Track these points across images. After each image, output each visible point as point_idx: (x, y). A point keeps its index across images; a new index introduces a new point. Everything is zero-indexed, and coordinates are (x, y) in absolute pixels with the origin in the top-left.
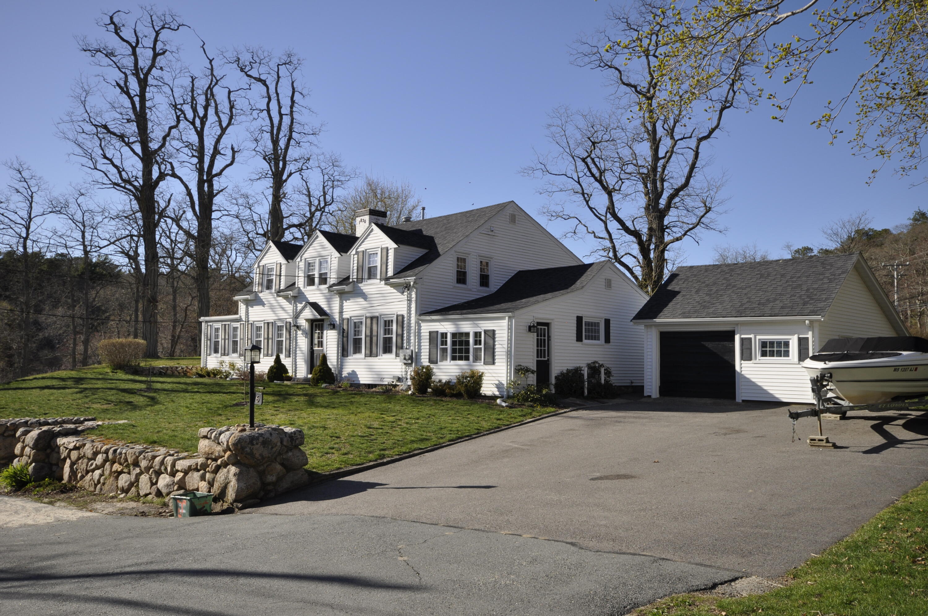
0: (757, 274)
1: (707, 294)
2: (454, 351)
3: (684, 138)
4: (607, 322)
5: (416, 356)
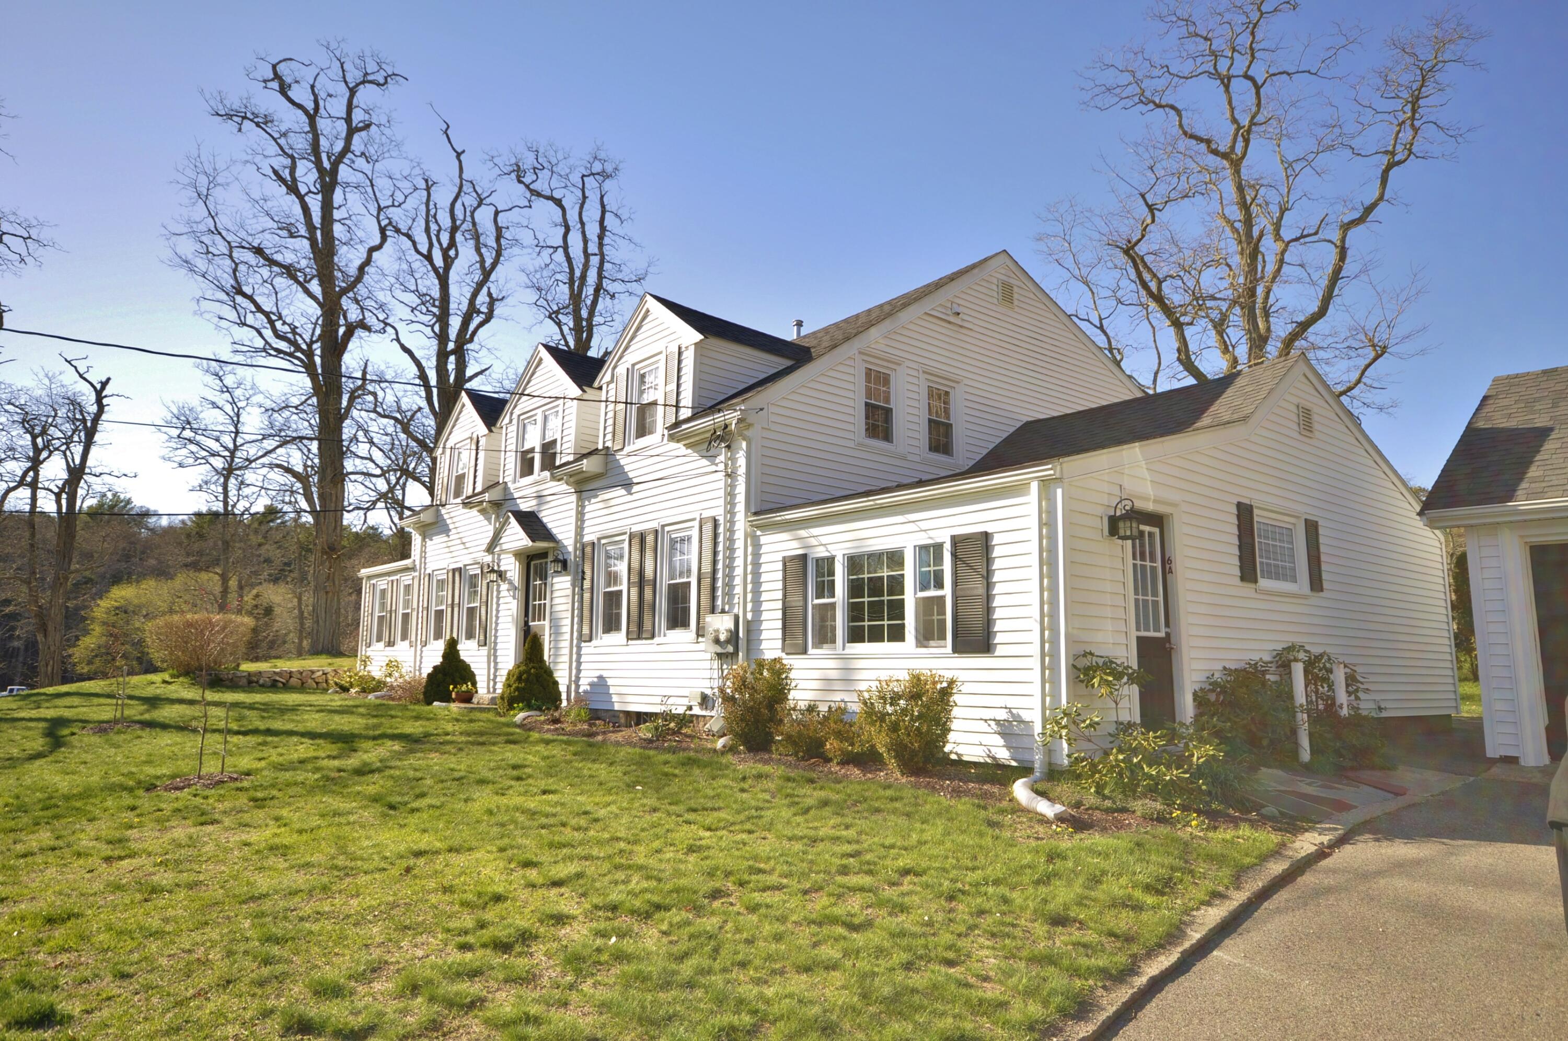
2: (855, 612)
3: (1303, 236)
4: (1312, 528)
5: (748, 632)
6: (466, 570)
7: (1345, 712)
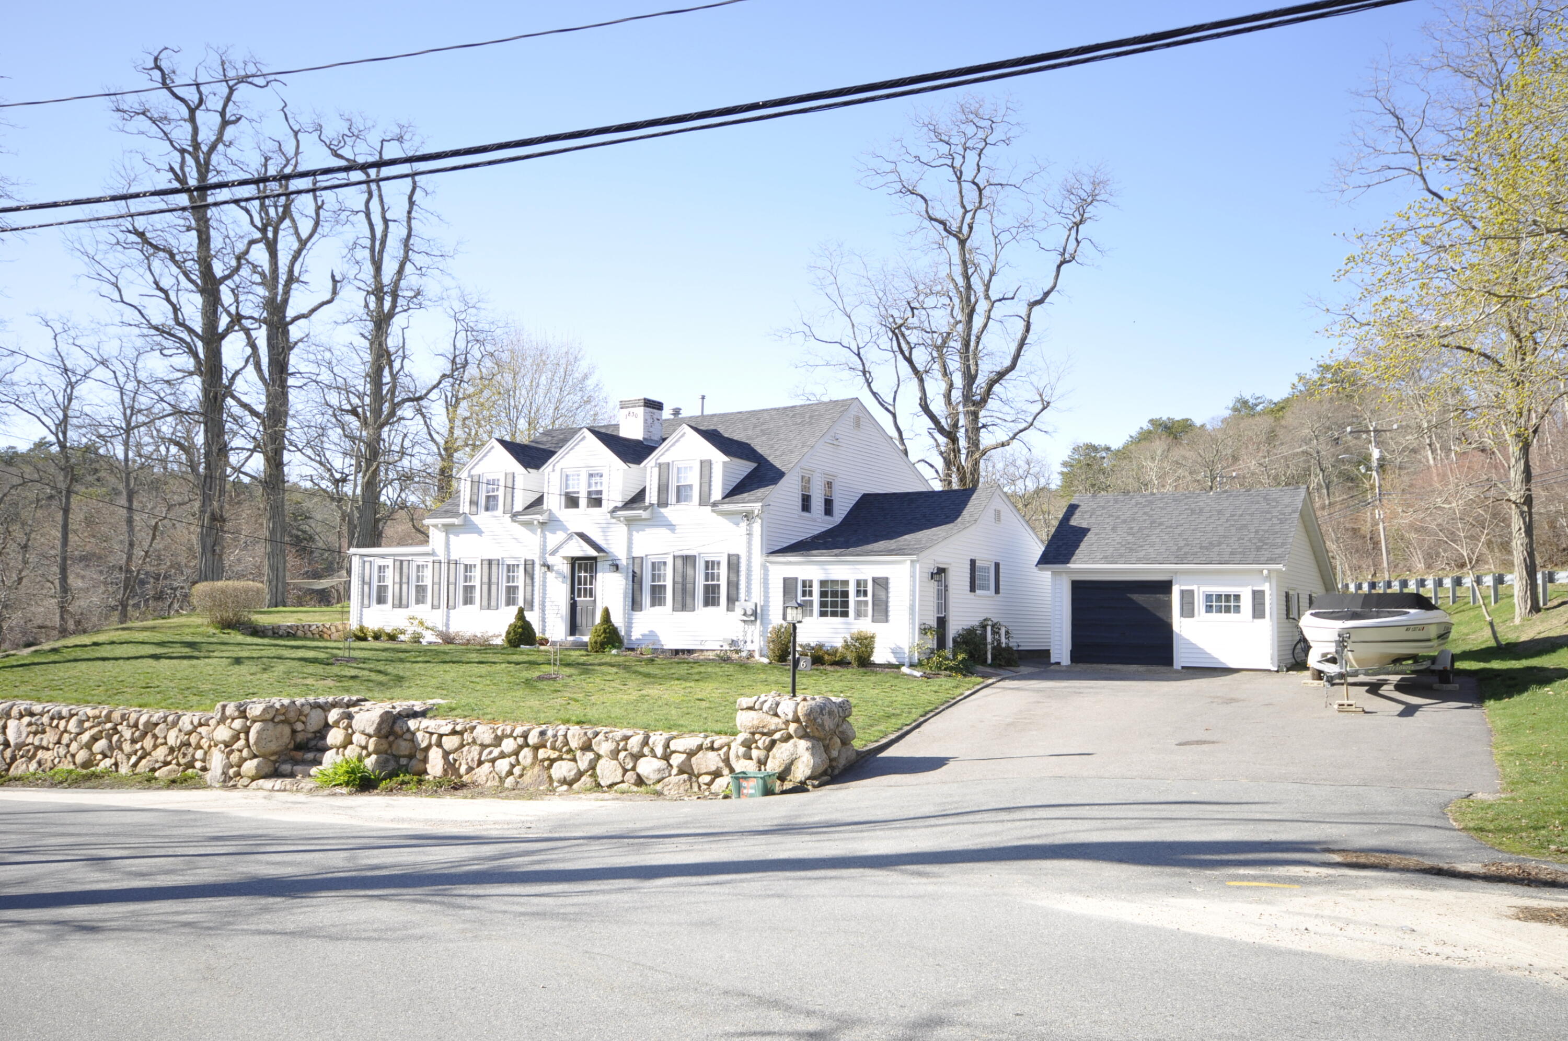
0: (1186, 509)
1: (1129, 534)
2: (823, 604)
3: (1004, 299)
4: (997, 566)
5: (762, 610)
6: (503, 561)
7: (1004, 645)
